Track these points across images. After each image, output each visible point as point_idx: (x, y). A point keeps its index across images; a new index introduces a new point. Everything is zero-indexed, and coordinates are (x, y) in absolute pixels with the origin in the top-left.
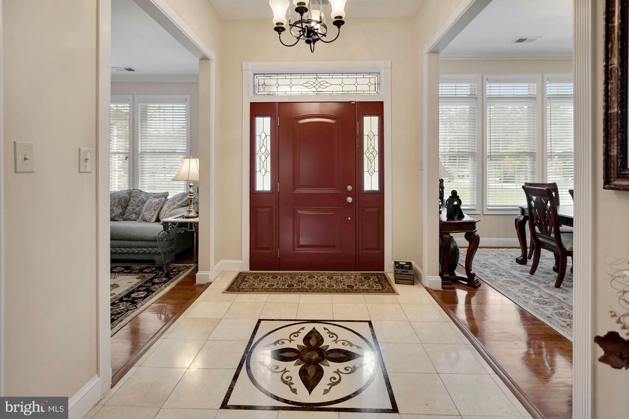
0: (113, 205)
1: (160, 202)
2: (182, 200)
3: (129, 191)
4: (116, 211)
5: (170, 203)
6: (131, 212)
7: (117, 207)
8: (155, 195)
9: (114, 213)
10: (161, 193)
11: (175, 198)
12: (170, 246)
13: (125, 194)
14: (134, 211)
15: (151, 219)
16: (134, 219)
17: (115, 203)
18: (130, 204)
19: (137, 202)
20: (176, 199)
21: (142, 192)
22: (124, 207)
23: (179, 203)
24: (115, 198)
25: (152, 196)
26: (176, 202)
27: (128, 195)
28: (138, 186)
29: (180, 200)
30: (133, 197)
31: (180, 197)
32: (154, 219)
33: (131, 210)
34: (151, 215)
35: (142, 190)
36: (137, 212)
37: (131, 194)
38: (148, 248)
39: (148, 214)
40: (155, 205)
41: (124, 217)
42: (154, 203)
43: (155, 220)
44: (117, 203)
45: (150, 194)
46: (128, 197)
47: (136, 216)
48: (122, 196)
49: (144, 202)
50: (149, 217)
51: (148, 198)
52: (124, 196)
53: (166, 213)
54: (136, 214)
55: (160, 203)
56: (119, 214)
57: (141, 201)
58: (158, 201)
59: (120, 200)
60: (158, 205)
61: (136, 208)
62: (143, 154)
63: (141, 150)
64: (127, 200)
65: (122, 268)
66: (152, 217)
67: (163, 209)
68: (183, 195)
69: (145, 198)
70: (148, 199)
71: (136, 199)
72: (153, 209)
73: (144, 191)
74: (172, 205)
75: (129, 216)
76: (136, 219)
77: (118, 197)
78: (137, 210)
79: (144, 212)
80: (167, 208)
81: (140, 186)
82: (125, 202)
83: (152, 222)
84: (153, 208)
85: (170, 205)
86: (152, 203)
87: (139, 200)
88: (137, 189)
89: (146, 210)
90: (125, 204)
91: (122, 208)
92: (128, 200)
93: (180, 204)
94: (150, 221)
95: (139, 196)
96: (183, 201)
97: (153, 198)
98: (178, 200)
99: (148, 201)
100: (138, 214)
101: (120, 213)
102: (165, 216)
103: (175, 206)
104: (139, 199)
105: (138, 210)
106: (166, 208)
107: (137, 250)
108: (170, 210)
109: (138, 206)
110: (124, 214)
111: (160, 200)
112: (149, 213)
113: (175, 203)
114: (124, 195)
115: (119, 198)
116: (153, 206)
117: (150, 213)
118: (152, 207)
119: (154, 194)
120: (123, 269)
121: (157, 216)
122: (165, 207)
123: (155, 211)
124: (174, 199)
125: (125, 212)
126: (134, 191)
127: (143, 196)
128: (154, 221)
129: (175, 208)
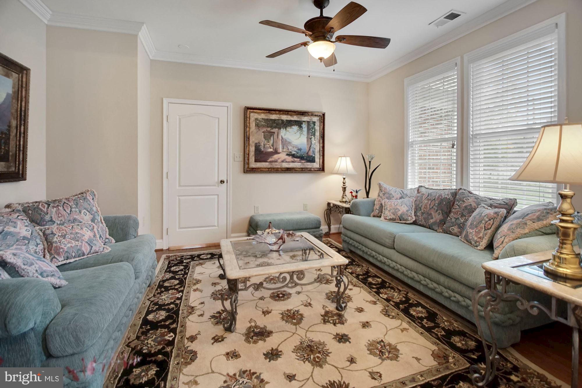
0: (432, 207)
1: (495, 215)
2: (543, 220)
3: (454, 191)
4: (435, 217)
5: (515, 222)
6: (453, 222)
7: (437, 211)
8: (491, 202)
9: (432, 218)
10: (502, 199)
11: (528, 214)
12: (508, 313)
13: (448, 195)
14: (459, 222)
15: (477, 243)
16: (456, 233)
17: (434, 205)
18: (453, 210)
19: (462, 209)
20: (530, 215)
21: (472, 195)
22: (446, 213)
23: (537, 225)
24: (435, 199)
25: (485, 203)
26: (529, 223)
27: (451, 197)
28: (468, 185)
29: (539, 219)
30: (458, 201)
31: (539, 213)
32: (484, 243)
33: (453, 220)
34: (479, 236)
35: (472, 192)
36: (461, 225)
37: (456, 195)
38: (465, 298)
39: (474, 233)
40: (487, 220)
41: (444, 227)
42: (485, 216)
43: (485, 247)
44: (436, 206)
45: (484, 199)
46: (452, 199)
47: (459, 230)
48: (443, 197)
49: (471, 210)
50: (476, 238)
51: (478, 204)
52: (446, 198)
53: (506, 240)
54: (460, 227)
55: (495, 218)
56: (438, 221)
57: (468, 208)
58: (492, 214)
59: (441, 203)
60: (492, 220)
61: (460, 218)
62: (476, 138)
63: (473, 131)
64: (450, 204)
65: (424, 311)
66: (479, 239)
67: (501, 230)
68: (545, 211)
69: (474, 205)
70: (479, 206)
71: (461, 203)
72: (482, 225)
73: (474, 192)
74: (518, 225)
75: (449, 227)
76: (458, 234)
77: (438, 197)
78: (460, 221)
79: (468, 228)
80: (509, 229)
81: (471, 184)
82: (448, 205)
83: (479, 248)
84: (484, 225)
85: (514, 226)
86: (483, 215)
87: (466, 207)
88: (465, 188)
89: (471, 224)
90: (447, 208)
91: (442, 214)
92: (452, 203)
93: (537, 228)
94: (477, 247)
95: (465, 200)
96: (545, 222)
97: (486, 207)
98: (534, 219)
99: (477, 210)
100: (462, 227)
101: (440, 221)
102: (504, 245)
103: (527, 231)
104: (465, 205)
105: (462, 221)
106: (506, 231)
107: (447, 292)
108: (513, 236)
109: (463, 216)
110: (445, 223)
111: (496, 213)
112: (475, 231)
113: (526, 224)
114: (446, 196)
115: (439, 200)
116: (483, 222)
117: (478, 233)
118: (481, 222)
119: (491, 199)
120: (423, 316)
121: (491, 239)
122: (505, 228)
123: (485, 230)
124: (524, 216)
125: (446, 221)
126: (461, 191)
127: (471, 201)
128: (482, 248)
129: (526, 235)
